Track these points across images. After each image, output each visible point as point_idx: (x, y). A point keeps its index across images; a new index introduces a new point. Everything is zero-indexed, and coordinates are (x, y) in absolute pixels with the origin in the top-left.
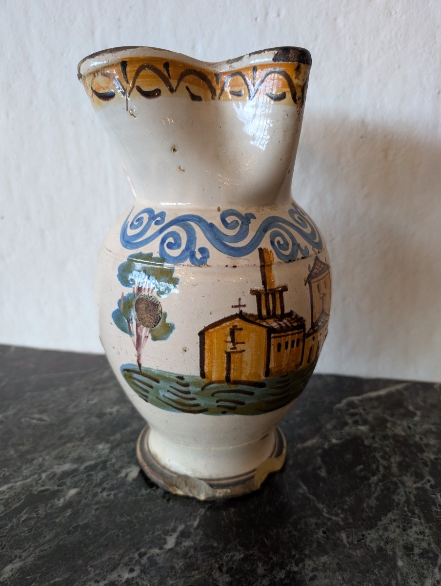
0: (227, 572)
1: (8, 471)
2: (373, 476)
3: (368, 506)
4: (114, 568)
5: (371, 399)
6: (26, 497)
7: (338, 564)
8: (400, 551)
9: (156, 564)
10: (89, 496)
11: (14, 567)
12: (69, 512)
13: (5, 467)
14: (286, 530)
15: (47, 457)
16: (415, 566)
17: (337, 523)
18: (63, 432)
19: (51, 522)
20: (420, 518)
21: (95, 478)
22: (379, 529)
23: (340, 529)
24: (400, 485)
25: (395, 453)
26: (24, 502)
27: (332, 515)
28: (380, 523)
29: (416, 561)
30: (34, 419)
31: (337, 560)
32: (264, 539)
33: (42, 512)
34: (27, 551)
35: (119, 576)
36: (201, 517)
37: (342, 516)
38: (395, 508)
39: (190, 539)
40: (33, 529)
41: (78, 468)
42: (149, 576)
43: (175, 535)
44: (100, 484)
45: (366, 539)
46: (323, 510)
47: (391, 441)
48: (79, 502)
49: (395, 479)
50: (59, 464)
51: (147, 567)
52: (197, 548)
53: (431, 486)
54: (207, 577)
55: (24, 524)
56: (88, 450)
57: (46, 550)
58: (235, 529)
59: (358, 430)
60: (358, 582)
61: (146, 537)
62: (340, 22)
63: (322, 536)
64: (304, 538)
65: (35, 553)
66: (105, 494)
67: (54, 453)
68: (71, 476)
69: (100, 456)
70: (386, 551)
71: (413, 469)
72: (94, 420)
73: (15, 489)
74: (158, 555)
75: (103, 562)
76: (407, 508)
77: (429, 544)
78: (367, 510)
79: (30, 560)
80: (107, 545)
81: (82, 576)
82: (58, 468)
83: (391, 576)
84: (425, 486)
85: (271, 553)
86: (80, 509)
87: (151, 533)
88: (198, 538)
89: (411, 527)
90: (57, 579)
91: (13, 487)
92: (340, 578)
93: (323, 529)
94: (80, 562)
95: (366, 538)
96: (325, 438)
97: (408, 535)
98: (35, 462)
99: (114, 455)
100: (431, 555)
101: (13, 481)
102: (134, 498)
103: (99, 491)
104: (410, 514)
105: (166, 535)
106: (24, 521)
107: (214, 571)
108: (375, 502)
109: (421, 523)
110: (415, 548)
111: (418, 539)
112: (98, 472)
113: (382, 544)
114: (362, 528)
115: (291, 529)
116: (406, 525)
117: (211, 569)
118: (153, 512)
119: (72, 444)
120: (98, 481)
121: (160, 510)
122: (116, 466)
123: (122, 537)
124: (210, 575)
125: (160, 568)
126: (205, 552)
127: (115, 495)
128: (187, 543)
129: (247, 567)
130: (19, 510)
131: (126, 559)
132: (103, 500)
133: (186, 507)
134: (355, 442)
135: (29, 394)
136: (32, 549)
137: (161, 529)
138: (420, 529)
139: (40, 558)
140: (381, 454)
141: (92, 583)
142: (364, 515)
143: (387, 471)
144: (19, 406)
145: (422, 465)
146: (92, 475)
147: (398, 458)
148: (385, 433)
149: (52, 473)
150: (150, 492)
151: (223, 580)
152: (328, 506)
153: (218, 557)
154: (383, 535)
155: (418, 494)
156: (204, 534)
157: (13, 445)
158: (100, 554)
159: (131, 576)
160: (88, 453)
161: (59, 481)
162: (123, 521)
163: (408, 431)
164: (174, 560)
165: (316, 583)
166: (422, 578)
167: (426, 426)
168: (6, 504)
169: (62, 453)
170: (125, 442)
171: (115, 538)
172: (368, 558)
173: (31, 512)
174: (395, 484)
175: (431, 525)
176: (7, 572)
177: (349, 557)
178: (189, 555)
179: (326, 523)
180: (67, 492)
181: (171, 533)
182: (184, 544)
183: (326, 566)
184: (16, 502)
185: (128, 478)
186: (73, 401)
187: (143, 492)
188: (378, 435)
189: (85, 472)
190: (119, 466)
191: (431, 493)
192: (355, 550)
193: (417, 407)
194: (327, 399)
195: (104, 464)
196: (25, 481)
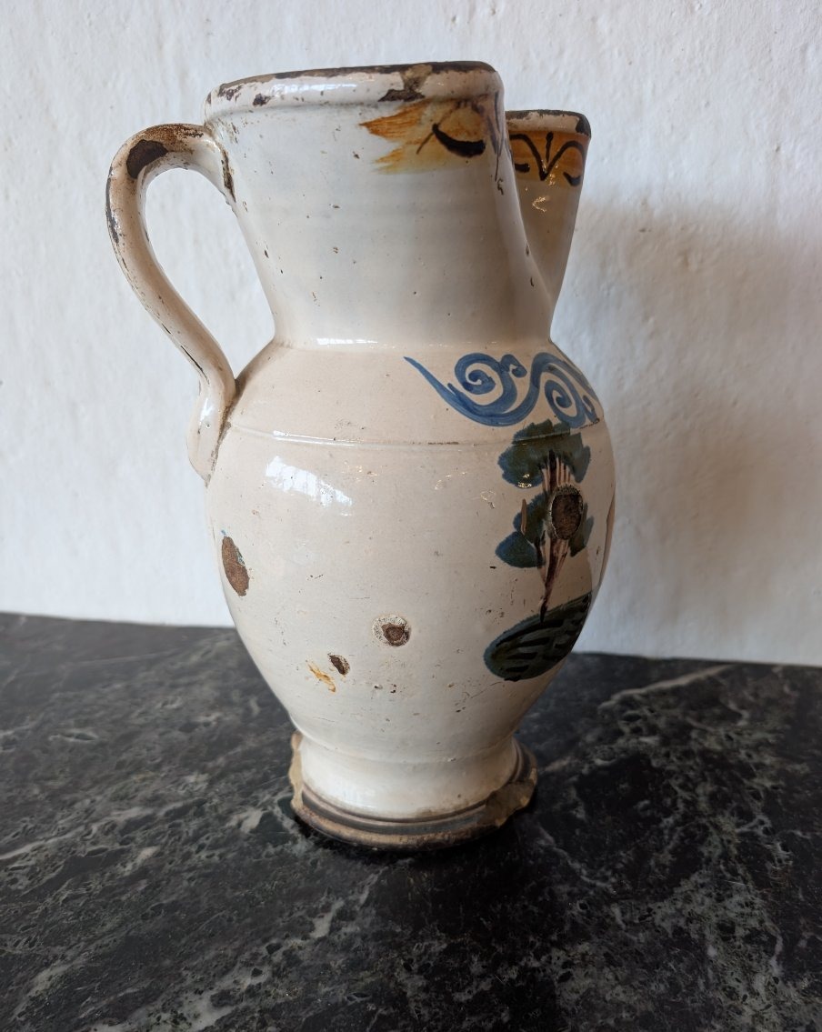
0: (420, 972)
1: (31, 822)
2: (666, 817)
3: (658, 865)
4: (227, 971)
5: (663, 693)
6: (65, 863)
7: (606, 955)
8: (711, 932)
9: (299, 962)
10: (176, 859)
11: (53, 973)
12: (143, 885)
13: (25, 816)
14: (519, 905)
15: (98, 798)
16: (739, 955)
17: (605, 892)
18: (124, 757)
19: (111, 902)
20: (745, 881)
21: (185, 830)
23: (610, 900)
24: (711, 829)
25: (705, 780)
26: (62, 870)
27: (596, 878)
28: (677, 890)
29: (740, 947)
30: (70, 736)
31: (605, 950)
32: (482, 919)
33: (95, 885)
34: (74, 948)
35: (235, 982)
36: (371, 887)
37: (613, 880)
38: (704, 866)
39: (354, 922)
40: (83, 913)
41: (154, 814)
42: (286, 981)
43: (329, 917)
44: (195, 839)
45: (654, 916)
46: (581, 871)
47: (698, 760)
48: (160, 868)
49: (704, 821)
50: (119, 809)
51: (282, 966)
52: (366, 936)
53: (766, 831)
54: (386, 979)
55: (66, 906)
56: (169, 786)
57: (107, 945)
58: (430, 905)
59: (640, 743)
60: (641, 982)
61: (280, 920)
63: (579, 912)
64: (550, 916)
65: (89, 951)
66: (203, 855)
67: (110, 792)
68: (143, 827)
69: (191, 795)
70: (689, 934)
71: (735, 804)
72: (177, 735)
73: (45, 850)
74: (300, 948)
75: (207, 962)
76: (725, 865)
77: (761, 922)
78: (657, 870)
79: (80, 962)
80: (212, 935)
81: (172, 984)
82: (119, 815)
83: (696, 972)
85: (494, 940)
86: (163, 880)
87: (287, 914)
88: (369, 920)
89: (731, 896)
90: (129, 991)
91: (41, 847)
92: (610, 976)
94: (167, 962)
96: (584, 757)
97: (725, 908)
98: (77, 806)
99: (216, 793)
100: (765, 938)
101: (41, 838)
102: (254, 860)
103: (194, 849)
104: (728, 875)
105: (314, 917)
106: (65, 901)
107: (398, 970)
108: (670, 857)
109: (749, 890)
110: (737, 927)
111: (742, 914)
112: (190, 820)
113: (682, 923)
114: (648, 898)
115: (526, 903)
116: (722, 891)
117: (392, 968)
118: (288, 881)
119: (142, 776)
120: (191, 834)
121: (301, 878)
122: (220, 811)
123: (239, 921)
124: (391, 977)
125: (305, 968)
126: (380, 942)
127: (221, 856)
128: (349, 929)
130: (55, 884)
131: (247, 956)
132: (200, 865)
133: (346, 872)
134: (635, 765)
135: (57, 695)
136: (82, 944)
137: (303, 908)
138: (746, 899)
139: (97, 958)
140: (681, 781)
141: (190, 994)
142: (651, 879)
143: (691, 808)
144: (41, 716)
145: (752, 798)
146: (179, 825)
147: (709, 788)
148: (687, 748)
149: (109, 823)
150: (282, 850)
151: (413, 984)
152: (590, 866)
153: (403, 948)
154: (685, 909)
155: (744, 843)
156: (377, 914)
157: (37, 780)
158: (201, 950)
159: (256, 981)
160: (169, 790)
161: (122, 836)
162: (237, 897)
163: (728, 744)
164: (329, 955)
165: (571, 984)
166: (749, 973)
167: (758, 735)
168: (32, 874)
169: (124, 791)
170: (234, 771)
171: (226, 923)
172: (659, 946)
173: (76, 887)
174: (705, 828)
175: (764, 891)
176: (42, 981)
177: (626, 943)
178: (355, 946)
179: (587, 892)
180: (138, 853)
181: (321, 914)
182: (344, 930)
183: (587, 958)
184: (50, 872)
185: (242, 829)
186: (138, 705)
187: (271, 849)
188: (675, 751)
189: (167, 821)
190: (225, 809)
191: (766, 841)
192: (636, 932)
193: (744, 705)
194: (587, 695)
195: (199, 807)
196: (62, 838)
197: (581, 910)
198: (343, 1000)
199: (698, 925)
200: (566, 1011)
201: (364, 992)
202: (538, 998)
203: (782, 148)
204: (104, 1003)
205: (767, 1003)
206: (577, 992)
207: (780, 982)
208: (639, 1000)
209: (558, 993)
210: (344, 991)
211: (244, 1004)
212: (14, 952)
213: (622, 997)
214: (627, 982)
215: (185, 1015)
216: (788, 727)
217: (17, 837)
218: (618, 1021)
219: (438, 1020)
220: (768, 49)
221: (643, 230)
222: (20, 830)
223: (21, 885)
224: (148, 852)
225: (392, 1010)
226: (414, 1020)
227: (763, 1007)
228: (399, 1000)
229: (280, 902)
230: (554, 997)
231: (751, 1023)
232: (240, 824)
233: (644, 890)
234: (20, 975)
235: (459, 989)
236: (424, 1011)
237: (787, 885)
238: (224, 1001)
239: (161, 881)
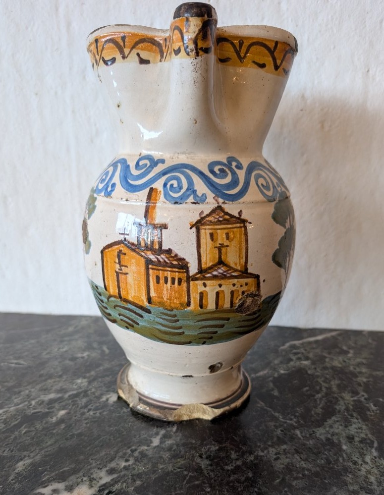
0: (207, 458)
2: (317, 394)
3: (315, 413)
4: (112, 460)
5: (310, 343)
6: (21, 417)
7: (295, 449)
8: (343, 440)
9: (147, 456)
10: (78, 415)
11: (25, 462)
12: (63, 426)
14: (250, 431)
15: (33, 390)
16: (357, 448)
17: (292, 425)
18: (42, 372)
20: (358, 419)
21: (80, 403)
22: (325, 427)
23: (295, 428)
24: (339, 399)
25: (334, 379)
26: (21, 420)
27: (287, 419)
28: (326, 423)
29: (357, 445)
30: (12, 363)
31: (294, 447)
32: (234, 437)
33: (39, 426)
34: (34, 452)
35: (117, 464)
36: (177, 425)
38: (337, 413)
39: (172, 439)
40: (35, 438)
41: (63, 396)
42: (142, 463)
43: (159, 437)
44: (86, 406)
46: (279, 417)
47: (330, 370)
48: (70, 419)
49: (336, 395)
50: (44, 394)
51: (139, 458)
52: (178, 445)
53: (365, 399)
54: (191, 462)
55: (26, 435)
56: (68, 384)
57: (50, 451)
58: (208, 431)
59: (301, 364)
60: (312, 460)
61: (134, 439)
64: (266, 434)
65: (41, 453)
66: (91, 413)
67: (38, 387)
68: (58, 402)
69: (80, 388)
70: (333, 440)
71: (349, 388)
72: (68, 362)
73: (10, 412)
74: (147, 450)
75: (102, 456)
76: (348, 412)
77: (366, 435)
78: (315, 416)
79: (38, 458)
80: (102, 446)
81: (86, 466)
82: (45, 397)
83: (338, 455)
85: (241, 445)
87: (138, 436)
88: (179, 438)
89: (351, 425)
90: (65, 469)
91: (7, 411)
92: (298, 458)
93: (281, 429)
94: (82, 457)
95: (316, 433)
96: (275, 369)
97: (349, 430)
98: (22, 393)
99: (93, 387)
100: (368, 441)
101: (6, 407)
102: (118, 415)
103: (86, 411)
104: (349, 417)
105: (151, 437)
106: (25, 433)
107: (196, 458)
108: (321, 410)
109: (359, 423)
110: (355, 437)
111: (357, 432)
112: (82, 399)
113: (329, 436)
114: (312, 427)
115: (254, 430)
116: (347, 423)
117: (193, 457)
118: (136, 423)
119: (53, 380)
120: (83, 404)
121: (142, 422)
122: (96, 394)
123: (114, 440)
124: (193, 461)
125: (150, 458)
126: (186, 447)
127: (100, 413)
128: (169, 442)
129: (222, 454)
130: (18, 426)
131: (121, 454)
132: (90, 417)
134: (301, 372)
136: (37, 451)
137: (145, 434)
138: (358, 426)
139: (46, 456)
140: (323, 379)
141: (95, 470)
142: (313, 419)
143: (329, 390)
145: (357, 386)
146: (76, 401)
147: (337, 382)
148: (324, 365)
149: (40, 401)
151: (204, 463)
152: (283, 414)
153: (197, 449)
154: (330, 430)
155: (355, 404)
156: (183, 436)
158: (98, 452)
159: (127, 464)
160: (69, 386)
161: (48, 405)
162: (112, 430)
163: (344, 364)
164: (161, 453)
165: (279, 461)
166: (362, 455)
167: (358, 360)
168: (6, 422)
169: (45, 386)
170: (100, 377)
171: (107, 441)
172: (319, 445)
173: (29, 428)
174: (337, 398)
175: (367, 423)
176: (20, 466)
177: (304, 444)
178: (173, 449)
179: (282, 425)
180: (58, 413)
181: (154, 436)
182: (167, 442)
183: (286, 451)
184: (14, 421)
185: (109, 402)
186: (45, 349)
187: (125, 410)
188: (319, 367)
189: (70, 399)
190: (99, 393)
191: (366, 403)
192: (308, 440)
193: (350, 348)
194: (272, 344)
195: (85, 393)
196: (18, 407)
197: (281, 432)
198: (171, 470)
199: (337, 437)
200: (279, 472)
201: (181, 467)
202: (265, 467)
203: (370, 70)
204: (54, 474)
205: (372, 466)
206: (283, 464)
207: (377, 458)
208: (313, 467)
209: (274, 465)
210: (171, 467)
211: (122, 473)
212: (4, 455)
213: (304, 466)
214: (306, 460)
215: (95, 478)
216: (372, 356)
218: (304, 475)
219: (218, 477)
220: (364, 21)
221: (302, 110)
224: (62, 412)
225: (195, 474)
226: (207, 477)
227: (370, 468)
228: (199, 469)
230: (272, 466)
231: (365, 474)
232: (107, 400)
234: (8, 464)
235: (226, 464)
236: (212, 474)
237: (377, 420)
238: (113, 472)
239: (72, 424)
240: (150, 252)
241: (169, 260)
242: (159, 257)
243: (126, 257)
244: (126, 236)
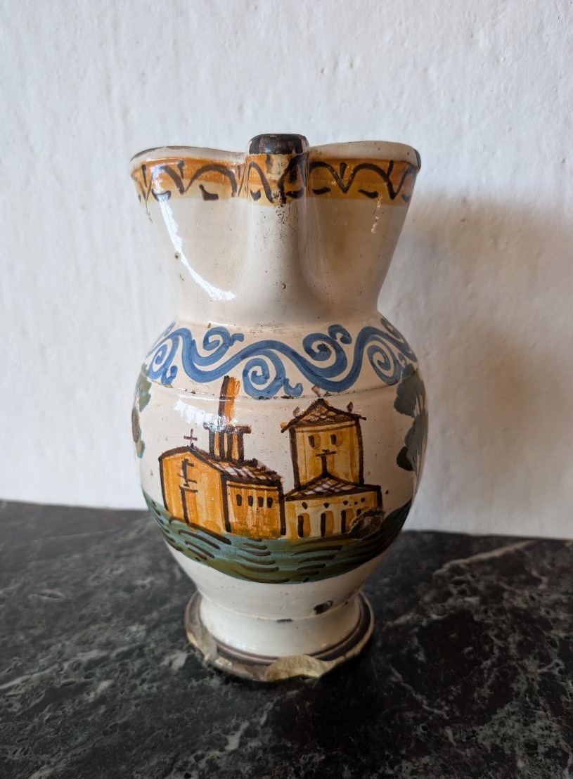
0: (306, 777)
1: (20, 660)
2: (485, 660)
3: (479, 697)
4: (166, 774)
5: (481, 563)
6: (46, 692)
7: (442, 765)
8: (520, 749)
9: (218, 768)
10: (126, 689)
11: (42, 774)
12: (103, 709)
13: (16, 655)
14: (377, 727)
15: (67, 643)
16: (539, 767)
17: (441, 718)
18: (84, 611)
19: (81, 720)
20: (545, 711)
21: (131, 667)
22: (493, 724)
23: (445, 724)
24: (520, 670)
25: (514, 631)
26: (45, 697)
27: (433, 707)
28: (494, 717)
29: (541, 761)
30: (44, 595)
31: (442, 762)
32: (350, 737)
33: (68, 709)
34: (56, 755)
36: (268, 712)
37: (446, 708)
38: (514, 698)
39: (257, 739)
40: (61, 729)
41: (108, 655)
43: (238, 734)
44: (139, 674)
45: (477, 736)
46: (422, 702)
47: (509, 615)
48: (114, 696)
49: (514, 663)
50: (83, 651)
51: (206, 771)
52: (266, 749)
53: (560, 672)
55: (48, 724)
56: (118, 634)
57: (80, 754)
58: (312, 725)
59: (465, 602)
61: (202, 737)
62: (433, 74)
63: (422, 733)
64: (400, 735)
65: (67, 758)
66: (145, 686)
67: (75, 638)
68: (100, 666)
69: (134, 641)
70: (503, 750)
71: (537, 651)
72: (122, 595)
73: (32, 682)
74: (218, 758)
75: (152, 767)
76: (529, 697)
77: (557, 742)
78: (479, 701)
79: (61, 766)
80: (154, 748)
82: (83, 656)
84: (553, 671)
85: (359, 753)
86: (117, 705)
87: (208, 732)
88: (267, 737)
89: (534, 722)
91: (28, 680)
93: (423, 725)
94: (123, 767)
95: (478, 734)
96: (423, 612)
97: (530, 731)
98: (52, 649)
99: (153, 639)
100: (560, 754)
101: (28, 673)
102: (182, 691)
103: (138, 682)
104: (532, 706)
105: (228, 734)
106: (48, 721)
107: (290, 775)
108: (488, 691)
110: (539, 745)
111: (543, 736)
112: (134, 660)
113: (498, 741)
114: (472, 723)
115: (382, 726)
116: (528, 718)
117: (286, 773)
118: (208, 707)
119: (98, 626)
120: (135, 670)
121: (217, 705)
122: (156, 653)
123: (173, 737)
125: (222, 773)
126: (276, 754)
127: (158, 688)
128: (253, 744)
129: (330, 770)
130: (40, 708)
131: (180, 763)
132: (143, 694)
133: (249, 701)
134: (461, 618)
135: (33, 563)
136: (61, 753)
137: (219, 728)
138: (546, 724)
139: (72, 764)
140: (496, 632)
142: (474, 708)
143: (504, 653)
144: (22, 580)
145: (549, 646)
146: (126, 664)
147: (518, 637)
148: (500, 605)
149: (76, 661)
150: (202, 684)
152: (429, 697)
153: (293, 759)
154: (500, 731)
155: (543, 681)
156: (274, 733)
157: (22, 629)
158: (147, 758)
160: (118, 637)
161: (86, 671)
162: (172, 719)
163: (531, 603)
164: (239, 763)
167: (555, 596)
168: (23, 700)
169: (86, 637)
170: (165, 623)
171: (163, 739)
172: (481, 759)
173: (55, 710)
174: (515, 669)
175: (559, 718)
177: (458, 757)
178: (257, 757)
179: (427, 717)
180: (98, 685)
181: (232, 732)
182: (250, 744)
183: (428, 768)
184: (35, 698)
185: (172, 667)
186: (93, 571)
187: (194, 683)
188: (492, 609)
189: (117, 661)
190: (160, 652)
191: (561, 679)
192: (464, 749)
193: (543, 572)
194: (424, 564)
195: (140, 650)
196: (43, 673)
197: (423, 731)
199: (510, 744)
203: (567, 161)
212: (13, 759)
217: (10, 672)
221: (463, 220)
222: (12, 666)
223: (15, 708)
229: (202, 723)
233: (469, 716)
234: (18, 776)
239: (115, 706)
240: (227, 464)
241: (254, 474)
242: (240, 470)
243: (194, 470)
244: (193, 441)
